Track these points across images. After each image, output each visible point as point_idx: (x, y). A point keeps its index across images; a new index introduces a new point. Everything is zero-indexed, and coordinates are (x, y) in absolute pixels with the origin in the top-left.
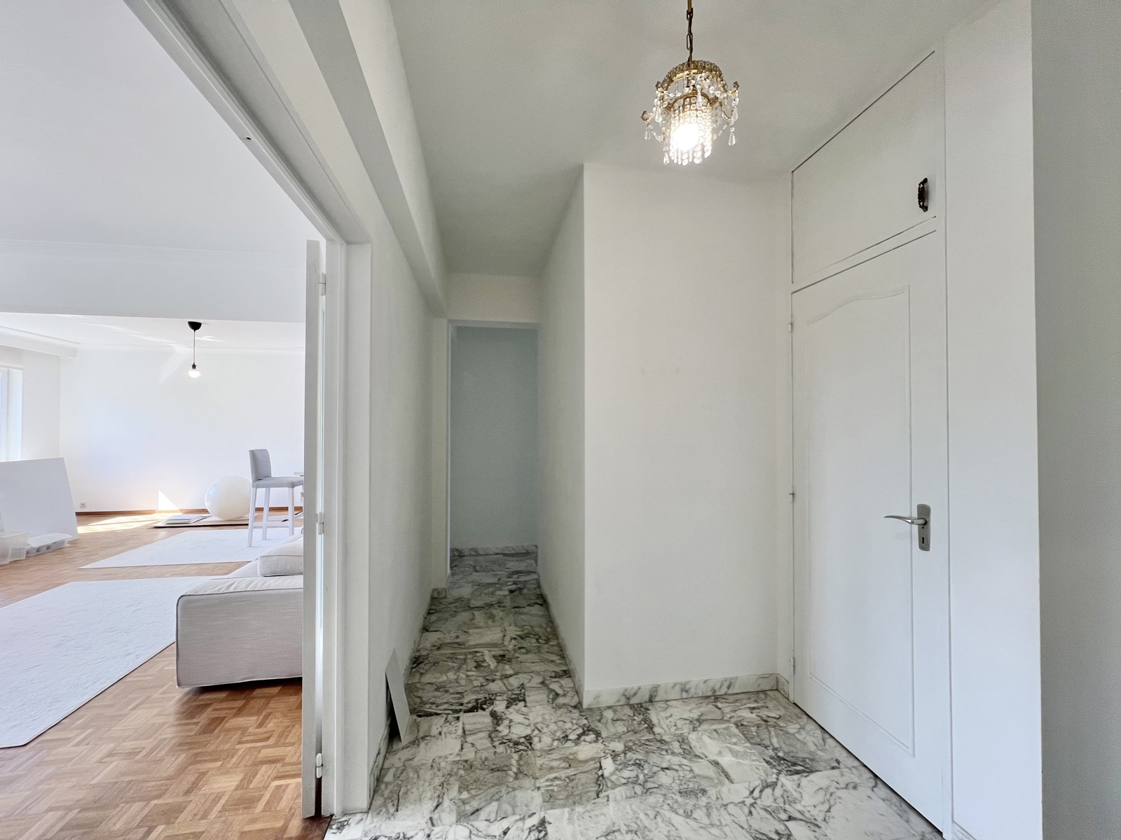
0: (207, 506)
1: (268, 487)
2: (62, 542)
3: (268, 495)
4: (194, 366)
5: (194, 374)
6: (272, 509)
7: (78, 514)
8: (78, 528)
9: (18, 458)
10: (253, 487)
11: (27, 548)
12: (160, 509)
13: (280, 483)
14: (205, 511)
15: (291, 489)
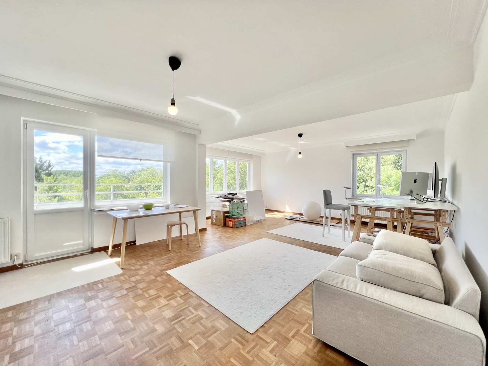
0: (303, 212)
1: (331, 208)
2: (262, 220)
3: (330, 212)
4: (300, 153)
5: (300, 156)
6: (332, 218)
7: (265, 209)
8: (266, 215)
9: (252, 190)
10: (325, 208)
11: (254, 220)
12: (286, 211)
13: (337, 207)
14: (302, 214)
15: (343, 211)
